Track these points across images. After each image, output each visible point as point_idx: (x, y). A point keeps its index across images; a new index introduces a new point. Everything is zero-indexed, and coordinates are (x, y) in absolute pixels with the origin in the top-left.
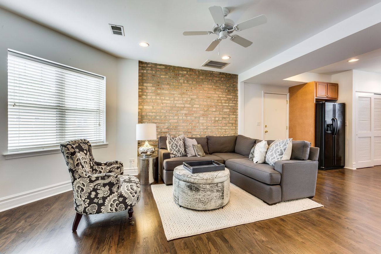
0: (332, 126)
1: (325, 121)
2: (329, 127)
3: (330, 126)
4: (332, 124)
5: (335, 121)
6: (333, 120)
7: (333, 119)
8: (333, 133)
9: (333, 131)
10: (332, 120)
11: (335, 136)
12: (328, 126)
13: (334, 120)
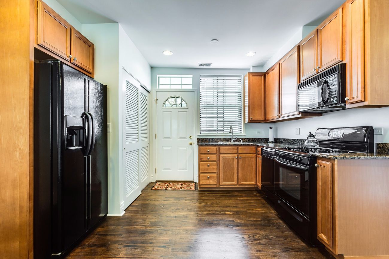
0: (82, 131)
1: (63, 118)
2: (76, 134)
3: (76, 131)
4: (83, 128)
5: (88, 121)
6: (85, 117)
7: (84, 114)
8: (84, 150)
9: (84, 142)
10: (82, 116)
11: (89, 157)
12: (72, 130)
13: (87, 117)
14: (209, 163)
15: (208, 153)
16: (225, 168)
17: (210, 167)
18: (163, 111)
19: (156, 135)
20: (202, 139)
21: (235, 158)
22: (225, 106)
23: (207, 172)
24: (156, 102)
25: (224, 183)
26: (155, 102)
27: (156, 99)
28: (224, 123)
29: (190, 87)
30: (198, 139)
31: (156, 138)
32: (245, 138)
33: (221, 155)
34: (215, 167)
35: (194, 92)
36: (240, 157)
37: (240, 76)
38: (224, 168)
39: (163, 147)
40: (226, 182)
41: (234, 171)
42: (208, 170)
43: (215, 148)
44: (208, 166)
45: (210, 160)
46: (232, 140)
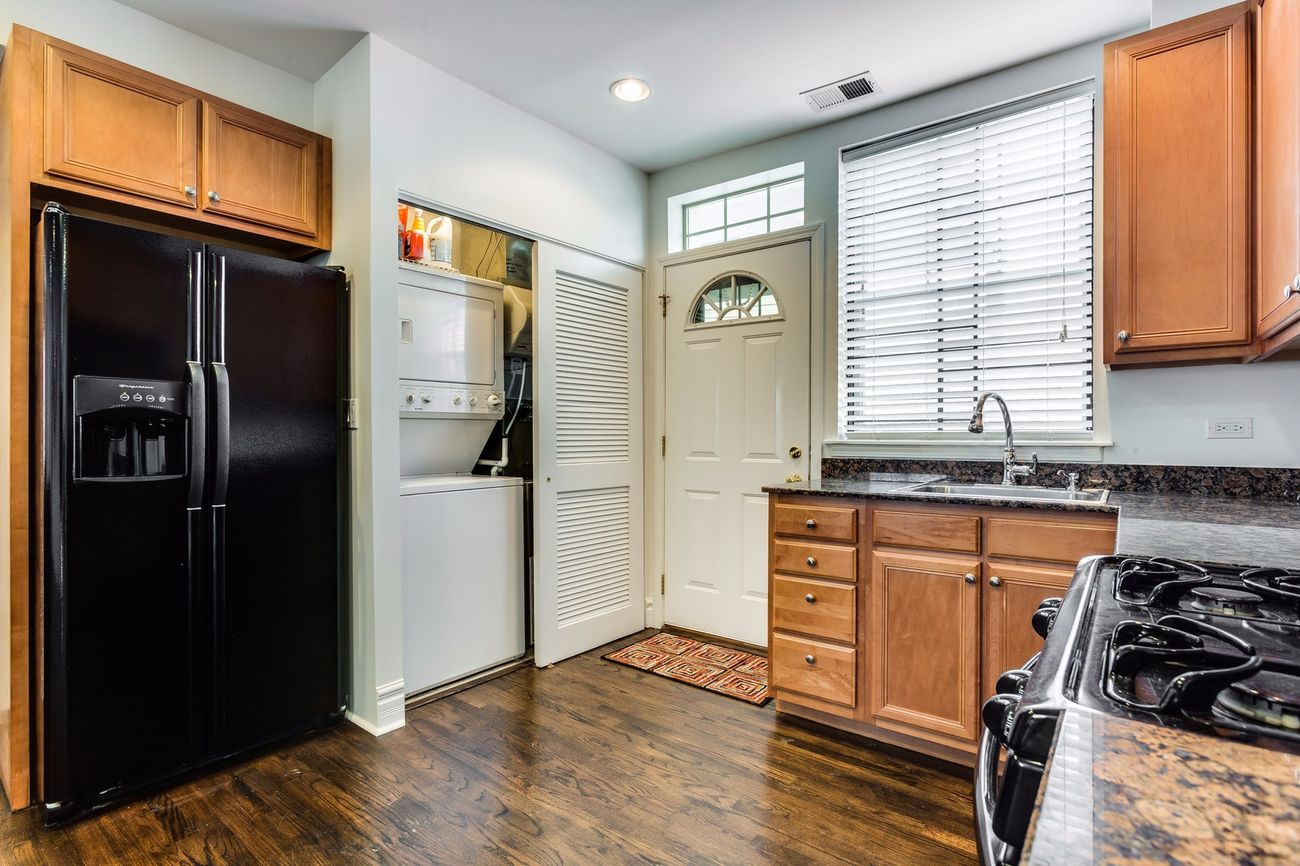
14: (813, 588)
15: (811, 533)
16: (904, 627)
17: (821, 609)
18: (689, 343)
19: (664, 443)
20: (846, 462)
21: (962, 583)
22: (983, 286)
23: (805, 629)
24: (665, 306)
25: (893, 710)
26: (660, 309)
27: (664, 298)
28: (976, 378)
29: (798, 220)
30: (824, 461)
31: (664, 455)
32: (1106, 462)
33: (880, 554)
34: (846, 613)
35: (809, 239)
36: (994, 579)
37: (1077, 89)
38: (897, 626)
39: (688, 491)
40: (907, 706)
41: (956, 656)
42: (811, 623)
43: (846, 511)
44: (813, 601)
45: (819, 571)
46: (1007, 475)
